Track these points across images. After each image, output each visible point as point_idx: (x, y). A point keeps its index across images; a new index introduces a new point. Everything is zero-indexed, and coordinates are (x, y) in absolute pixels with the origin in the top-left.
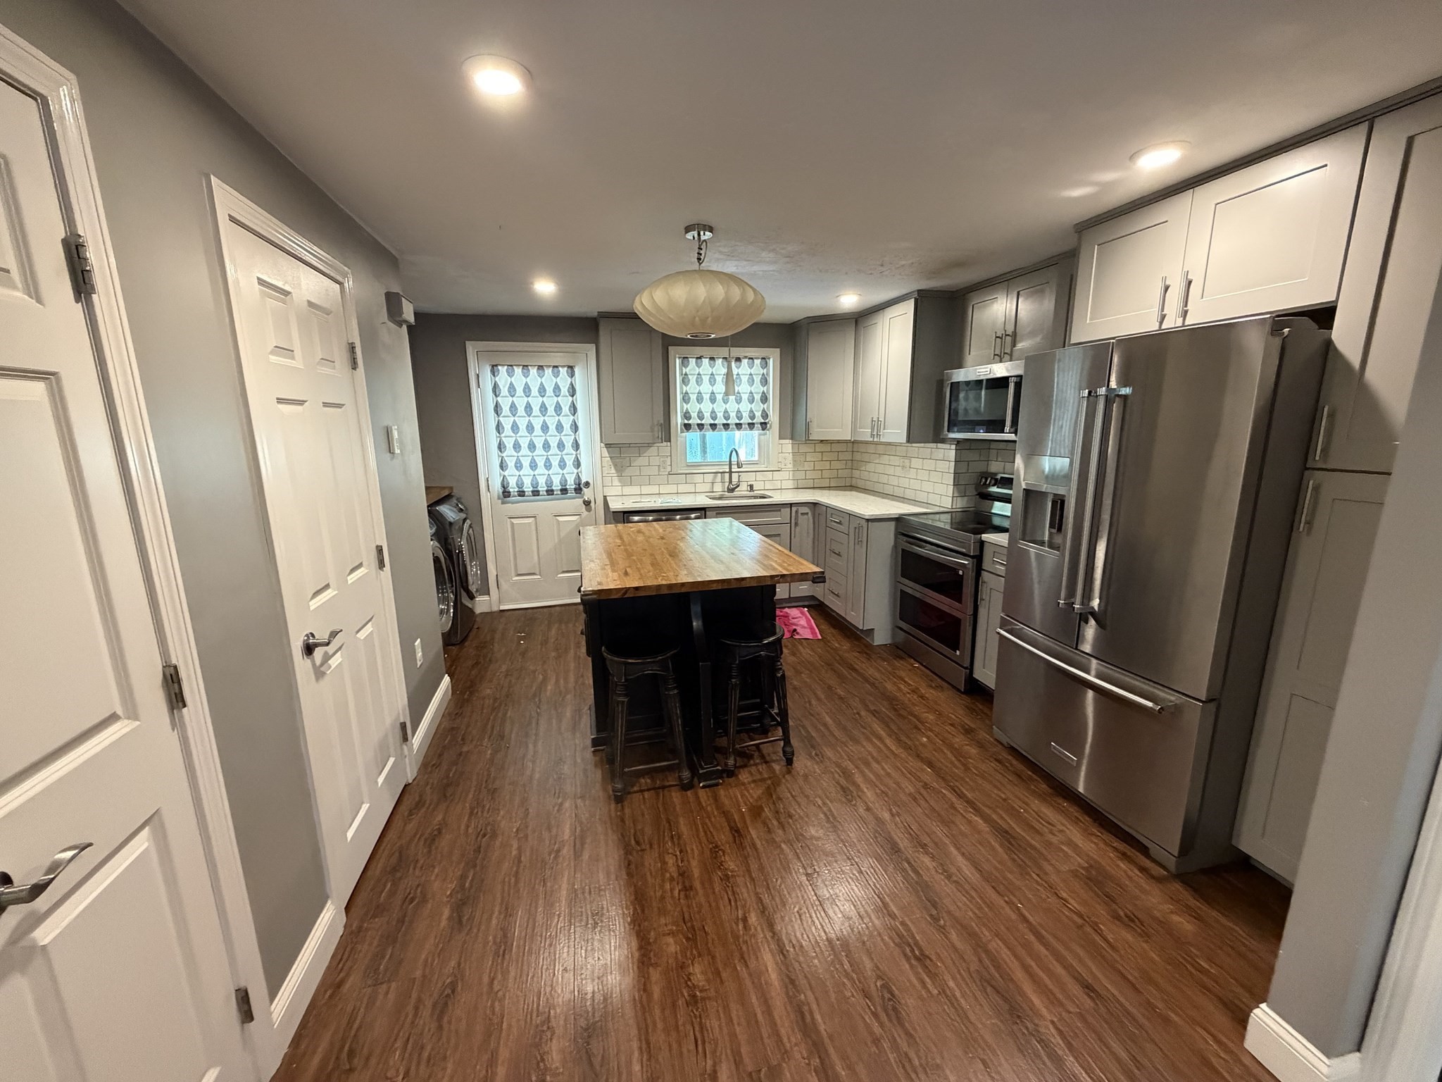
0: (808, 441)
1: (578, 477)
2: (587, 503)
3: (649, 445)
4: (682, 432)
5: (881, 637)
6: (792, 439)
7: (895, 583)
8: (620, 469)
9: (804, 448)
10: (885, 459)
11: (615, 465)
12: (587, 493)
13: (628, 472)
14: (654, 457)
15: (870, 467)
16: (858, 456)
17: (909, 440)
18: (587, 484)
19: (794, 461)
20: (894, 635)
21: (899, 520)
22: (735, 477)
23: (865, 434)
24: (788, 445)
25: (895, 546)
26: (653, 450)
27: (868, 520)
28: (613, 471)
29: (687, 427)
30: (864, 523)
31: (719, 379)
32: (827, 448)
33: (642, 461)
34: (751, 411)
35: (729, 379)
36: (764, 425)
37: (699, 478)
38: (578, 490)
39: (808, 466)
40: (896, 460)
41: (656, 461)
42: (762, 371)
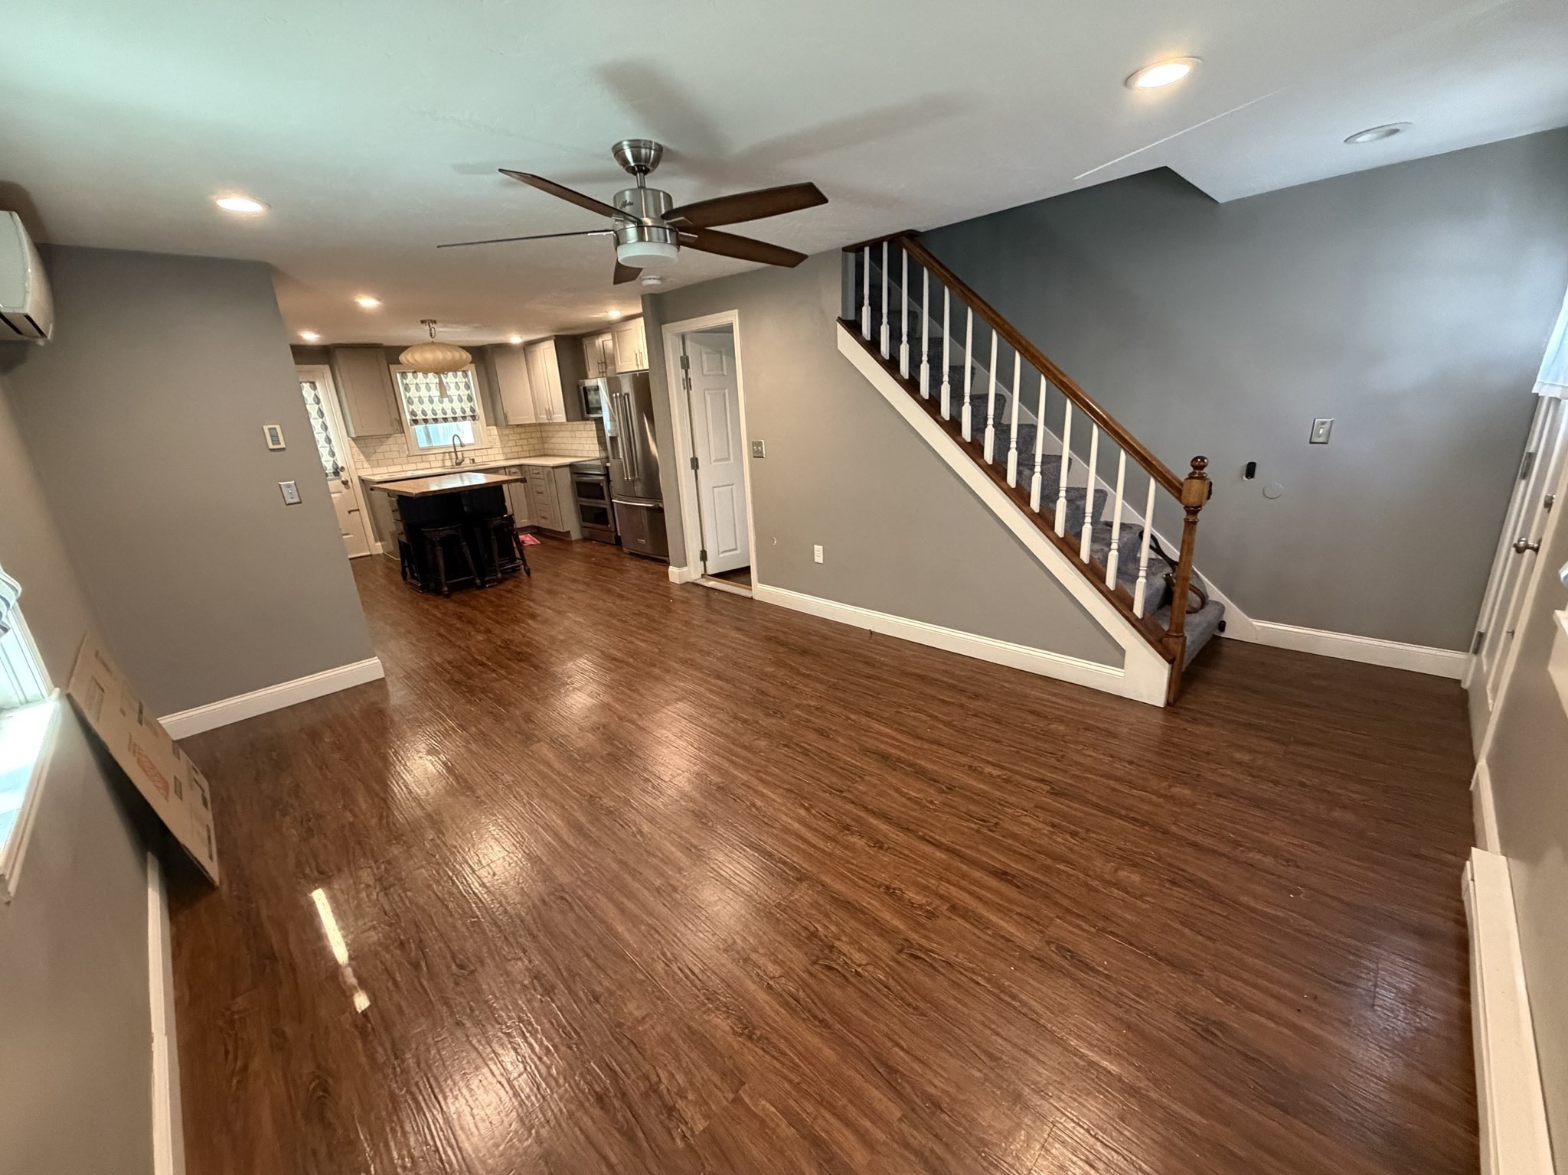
0: (508, 426)
1: (335, 463)
2: (345, 483)
3: (388, 436)
4: (412, 425)
5: (575, 535)
6: (496, 425)
7: (576, 502)
8: (368, 457)
9: (506, 432)
10: (561, 434)
11: (363, 453)
12: (344, 476)
13: (374, 457)
14: (393, 444)
15: (554, 440)
16: (544, 434)
17: (567, 420)
18: (343, 468)
19: (501, 441)
20: (582, 533)
21: (571, 466)
22: (460, 455)
23: (544, 419)
24: (494, 430)
25: (572, 482)
26: (391, 441)
27: (553, 467)
28: (362, 457)
29: (416, 422)
30: (551, 470)
31: (433, 386)
32: (522, 430)
33: (385, 448)
34: (462, 408)
35: (441, 386)
36: (474, 418)
37: (432, 458)
38: (336, 473)
39: (511, 443)
40: (567, 434)
41: (395, 448)
42: (464, 380)
